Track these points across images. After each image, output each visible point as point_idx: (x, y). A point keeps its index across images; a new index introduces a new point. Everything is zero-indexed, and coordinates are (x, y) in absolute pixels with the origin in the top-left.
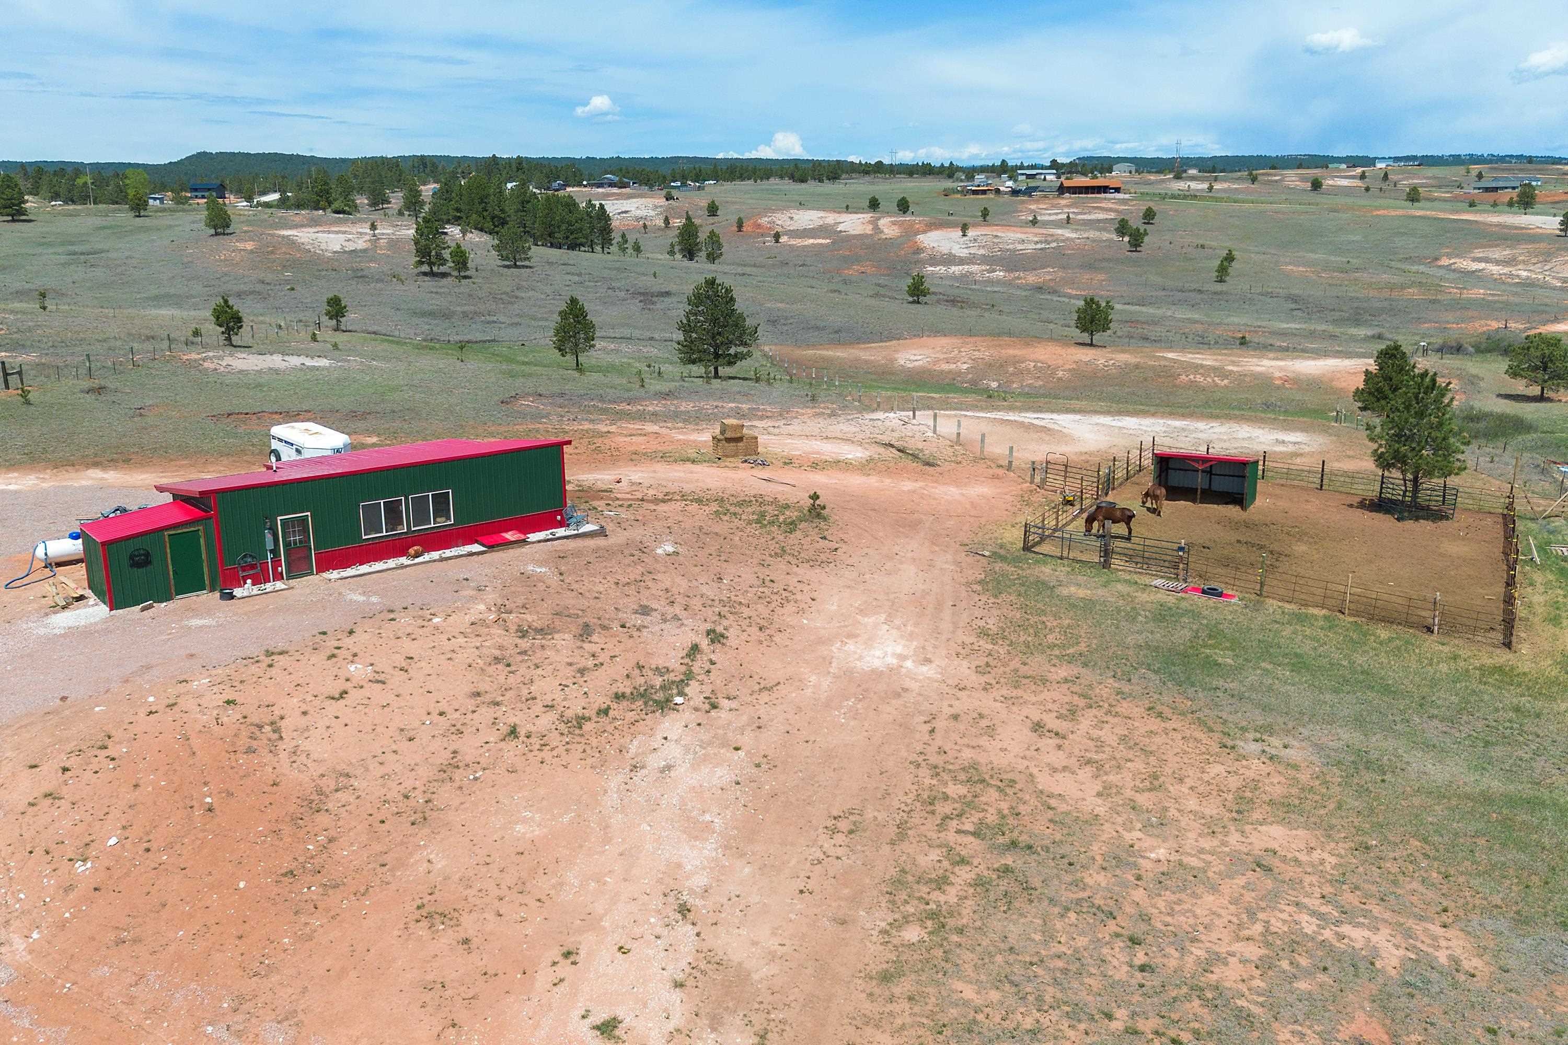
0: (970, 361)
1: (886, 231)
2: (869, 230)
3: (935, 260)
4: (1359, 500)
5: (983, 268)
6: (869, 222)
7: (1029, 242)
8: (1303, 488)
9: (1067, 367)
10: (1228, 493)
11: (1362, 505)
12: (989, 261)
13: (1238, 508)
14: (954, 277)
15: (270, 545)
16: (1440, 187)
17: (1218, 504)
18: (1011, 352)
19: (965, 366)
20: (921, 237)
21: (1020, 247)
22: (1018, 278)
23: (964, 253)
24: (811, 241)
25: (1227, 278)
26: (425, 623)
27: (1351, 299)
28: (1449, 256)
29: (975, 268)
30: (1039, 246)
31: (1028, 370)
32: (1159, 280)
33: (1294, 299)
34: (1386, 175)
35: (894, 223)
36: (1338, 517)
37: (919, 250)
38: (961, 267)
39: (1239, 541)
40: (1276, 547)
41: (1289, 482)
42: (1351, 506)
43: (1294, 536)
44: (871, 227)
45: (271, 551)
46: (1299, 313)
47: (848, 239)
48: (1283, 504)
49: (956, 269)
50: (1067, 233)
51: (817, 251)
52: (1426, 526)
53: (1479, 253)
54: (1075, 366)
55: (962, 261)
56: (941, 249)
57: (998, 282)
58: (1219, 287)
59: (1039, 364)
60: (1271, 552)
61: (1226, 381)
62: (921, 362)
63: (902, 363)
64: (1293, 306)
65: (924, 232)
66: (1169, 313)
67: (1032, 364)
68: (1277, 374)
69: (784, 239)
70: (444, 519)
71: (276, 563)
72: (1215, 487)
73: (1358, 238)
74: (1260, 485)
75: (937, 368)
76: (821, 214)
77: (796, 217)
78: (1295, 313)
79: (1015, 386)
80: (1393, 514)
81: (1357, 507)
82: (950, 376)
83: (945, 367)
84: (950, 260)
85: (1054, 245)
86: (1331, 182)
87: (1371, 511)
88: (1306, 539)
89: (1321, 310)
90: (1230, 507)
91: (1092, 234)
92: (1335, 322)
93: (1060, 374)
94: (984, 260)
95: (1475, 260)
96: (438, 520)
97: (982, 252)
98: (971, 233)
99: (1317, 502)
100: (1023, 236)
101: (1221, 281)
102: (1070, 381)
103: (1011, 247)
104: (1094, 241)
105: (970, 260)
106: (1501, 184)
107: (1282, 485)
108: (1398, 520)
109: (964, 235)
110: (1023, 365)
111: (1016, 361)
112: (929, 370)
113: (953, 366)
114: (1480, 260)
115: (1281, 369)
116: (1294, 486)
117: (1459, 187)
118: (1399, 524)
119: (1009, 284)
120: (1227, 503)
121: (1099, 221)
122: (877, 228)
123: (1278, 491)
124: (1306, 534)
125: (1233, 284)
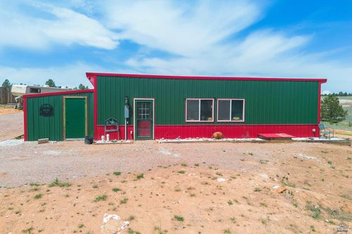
15: (127, 115)
26: (210, 181)
45: (127, 119)
70: (238, 118)
71: (130, 127)
96: (234, 118)
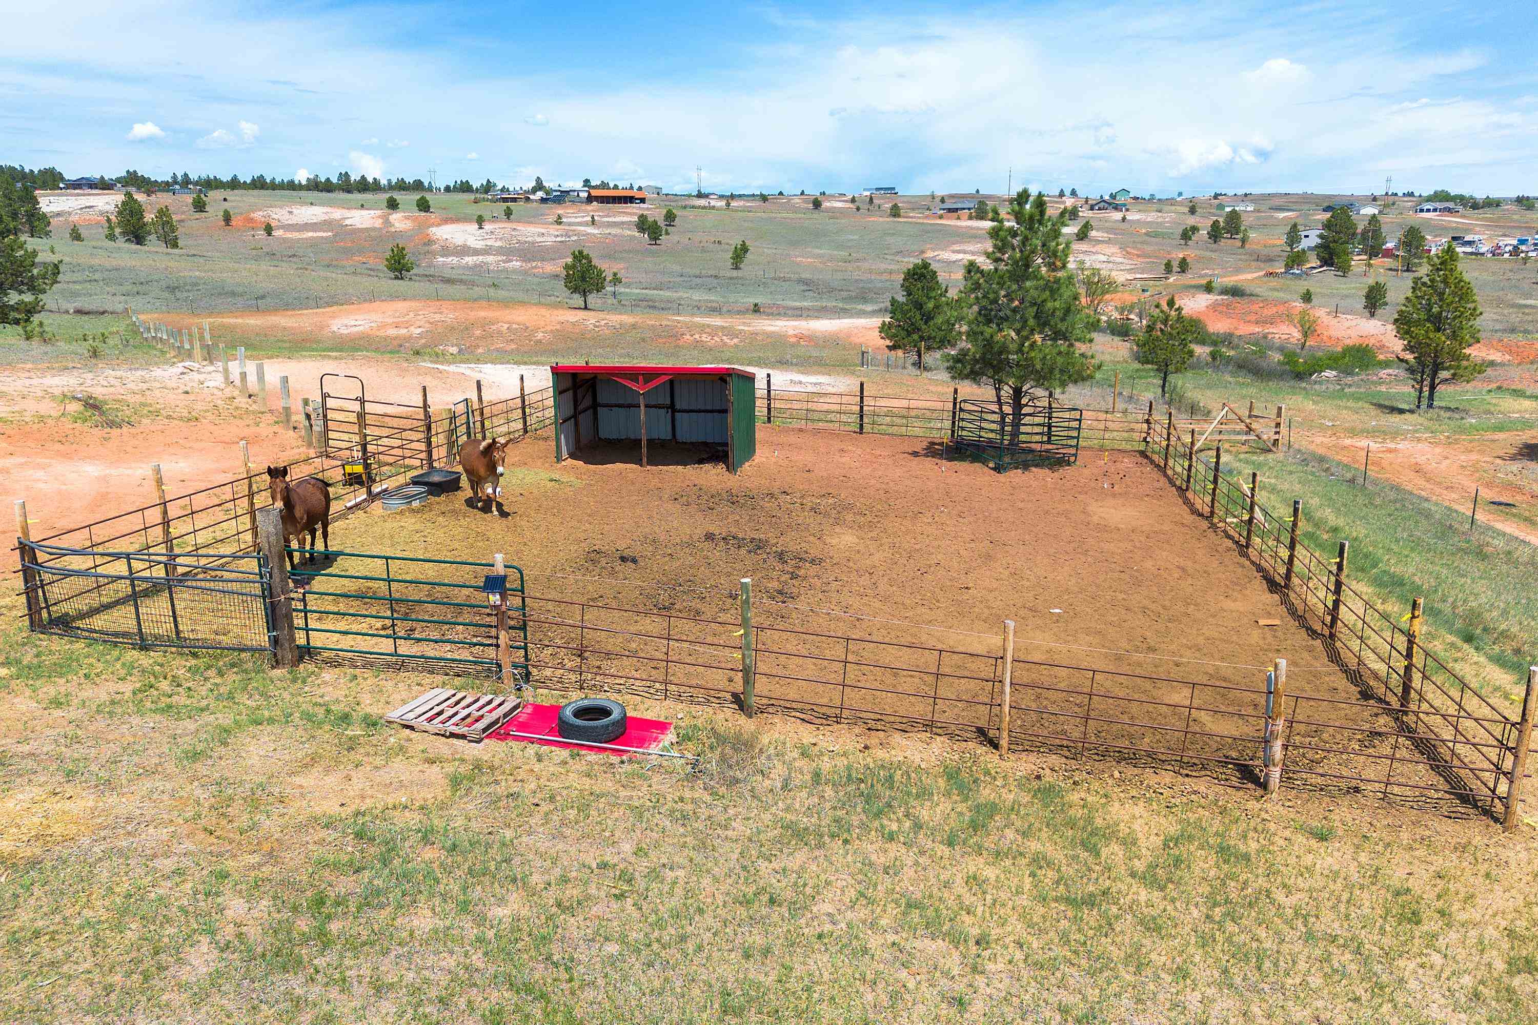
0: (427, 325)
1: (397, 225)
2: (378, 223)
3: (446, 251)
4: (925, 444)
5: (499, 258)
6: (379, 217)
7: (549, 235)
8: (832, 434)
9: (549, 328)
10: (705, 444)
11: (934, 451)
12: (507, 252)
13: (721, 468)
14: (467, 267)
16: (913, 209)
17: (685, 464)
18: (482, 314)
19: (419, 331)
20: (433, 230)
21: (539, 239)
22: (535, 267)
23: (479, 245)
24: (310, 234)
25: (742, 266)
27: (856, 281)
28: (933, 250)
29: (490, 259)
30: (559, 239)
31: (500, 333)
32: (677, 268)
33: (806, 282)
34: (871, 199)
35: (407, 218)
36: (899, 472)
37: (430, 242)
38: (475, 258)
39: (710, 537)
40: (790, 542)
41: (810, 425)
42: (915, 454)
43: (827, 515)
44: (381, 221)
46: (811, 294)
47: (355, 232)
48: (804, 458)
49: (469, 260)
50: (590, 230)
51: (313, 244)
52: (1040, 476)
53: (956, 247)
54: (558, 327)
55: (476, 252)
56: (455, 241)
57: (514, 271)
58: (735, 273)
59: (514, 326)
60: (781, 556)
61: (736, 340)
62: (361, 328)
63: (335, 329)
64: (805, 288)
65: (439, 225)
66: (686, 295)
67: (506, 326)
68: (791, 332)
69: (277, 233)
72: (684, 435)
73: (856, 237)
74: (761, 433)
75: (381, 333)
76: (325, 209)
77: (294, 211)
78: (807, 294)
79: (480, 351)
80: (984, 462)
81: (926, 456)
82: (395, 343)
83: (392, 332)
84: (464, 251)
85: (575, 238)
86: (828, 204)
87: (950, 459)
88: (849, 517)
89: (832, 290)
90: (707, 467)
91: (614, 231)
92: (844, 299)
93: (540, 336)
94: (500, 251)
95: (954, 252)
97: (499, 244)
98: (488, 227)
99: (859, 451)
100: (543, 231)
101: (737, 268)
102: (551, 343)
103: (530, 239)
104: (615, 236)
105: (487, 251)
106: (959, 206)
107: (801, 430)
108: (998, 469)
109: (481, 228)
110: (494, 327)
111: (484, 324)
112: (368, 336)
113: (403, 331)
114: (959, 252)
115: (795, 328)
116: (818, 431)
117: (928, 209)
118: (1002, 477)
119: (526, 273)
120: (701, 461)
121: (623, 223)
122: (387, 222)
123: (793, 439)
124: (849, 507)
125: (748, 268)
